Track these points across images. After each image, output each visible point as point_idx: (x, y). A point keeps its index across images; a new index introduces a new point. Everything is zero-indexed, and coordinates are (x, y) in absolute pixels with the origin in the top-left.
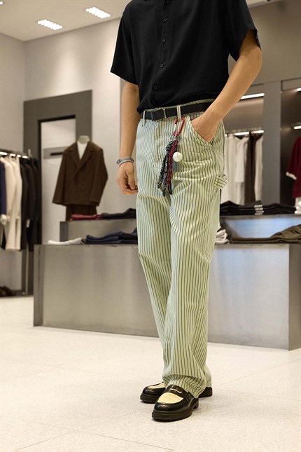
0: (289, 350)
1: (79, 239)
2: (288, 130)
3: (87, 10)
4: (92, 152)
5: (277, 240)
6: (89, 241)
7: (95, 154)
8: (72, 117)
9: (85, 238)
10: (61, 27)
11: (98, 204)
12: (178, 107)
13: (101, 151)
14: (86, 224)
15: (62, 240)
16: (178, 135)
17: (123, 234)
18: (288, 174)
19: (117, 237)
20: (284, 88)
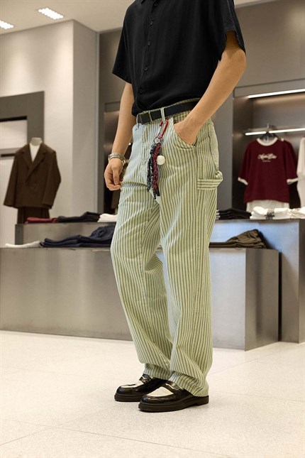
0: (246, 351)
1: (38, 242)
2: (239, 136)
3: (40, 11)
4: (44, 154)
5: (233, 244)
6: (47, 244)
7: (47, 156)
8: (24, 118)
9: (43, 241)
10: (12, 26)
11: (50, 207)
12: (162, 110)
13: (54, 153)
14: (42, 227)
15: (17, 243)
16: (161, 137)
17: (82, 237)
18: (239, 179)
19: (75, 240)
20: (236, 96)
